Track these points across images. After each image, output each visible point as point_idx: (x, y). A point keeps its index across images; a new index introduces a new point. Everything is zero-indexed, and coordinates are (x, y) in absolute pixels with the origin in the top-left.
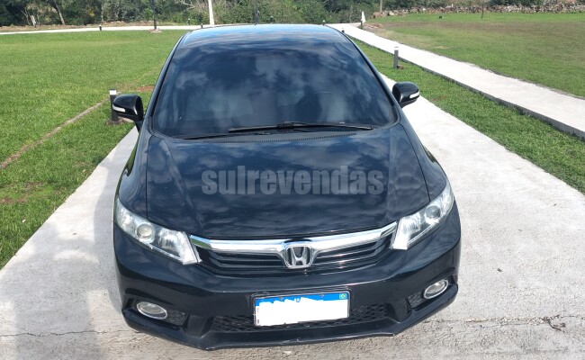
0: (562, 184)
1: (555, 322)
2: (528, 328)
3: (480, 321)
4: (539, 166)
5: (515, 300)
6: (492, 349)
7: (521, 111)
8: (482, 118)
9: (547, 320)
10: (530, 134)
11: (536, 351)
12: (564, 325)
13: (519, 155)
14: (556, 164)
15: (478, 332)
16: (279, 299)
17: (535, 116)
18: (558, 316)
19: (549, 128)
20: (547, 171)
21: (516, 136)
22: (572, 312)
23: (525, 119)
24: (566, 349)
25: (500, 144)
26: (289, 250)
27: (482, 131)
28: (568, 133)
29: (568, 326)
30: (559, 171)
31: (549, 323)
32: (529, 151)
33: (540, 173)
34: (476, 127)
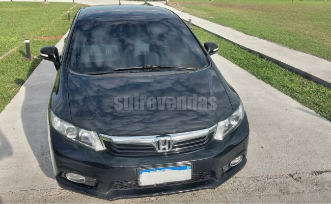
0: (288, 98)
1: (295, 176)
2: (282, 180)
3: (256, 177)
4: (275, 87)
5: (273, 164)
6: (264, 193)
7: (261, 56)
8: (241, 60)
9: (292, 176)
10: (268, 69)
11: (288, 193)
12: (300, 178)
13: (264, 81)
14: (284, 86)
15: (256, 183)
16: (153, 170)
17: (269, 59)
18: (296, 173)
19: (277, 66)
20: (279, 90)
21: (260, 70)
22: (303, 170)
23: (264, 61)
24: (303, 191)
25: (252, 74)
26: (158, 142)
27: (242, 67)
28: (288, 69)
29: (303, 178)
30: (286, 90)
31: (292, 177)
32: (269, 79)
33: (276, 91)
34: (239, 65)
